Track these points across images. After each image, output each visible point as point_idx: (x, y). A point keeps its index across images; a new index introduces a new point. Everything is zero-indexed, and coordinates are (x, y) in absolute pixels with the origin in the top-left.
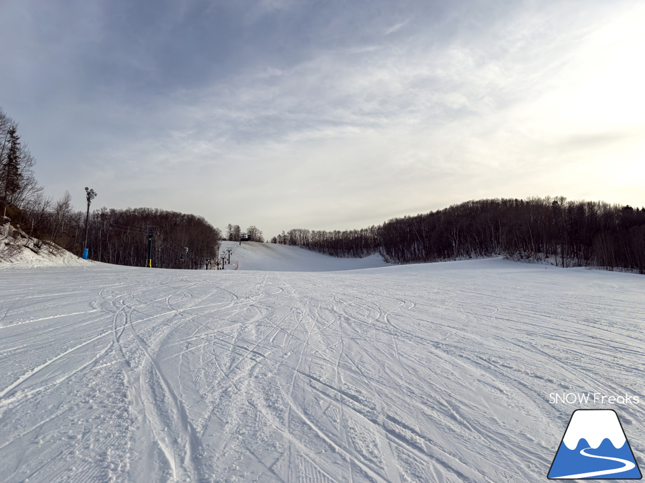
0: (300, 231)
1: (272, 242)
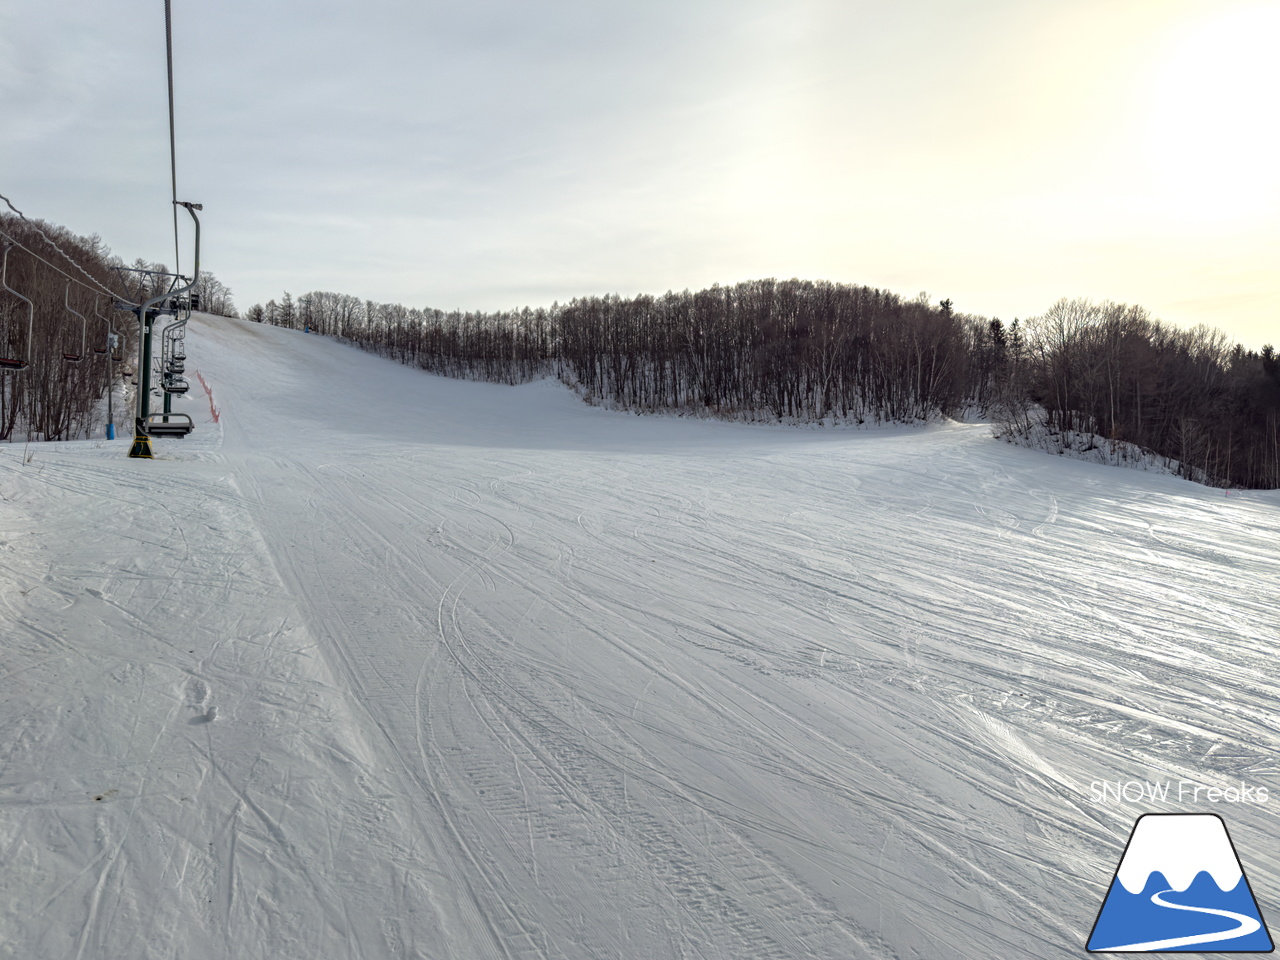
0: (336, 299)
1: (252, 319)
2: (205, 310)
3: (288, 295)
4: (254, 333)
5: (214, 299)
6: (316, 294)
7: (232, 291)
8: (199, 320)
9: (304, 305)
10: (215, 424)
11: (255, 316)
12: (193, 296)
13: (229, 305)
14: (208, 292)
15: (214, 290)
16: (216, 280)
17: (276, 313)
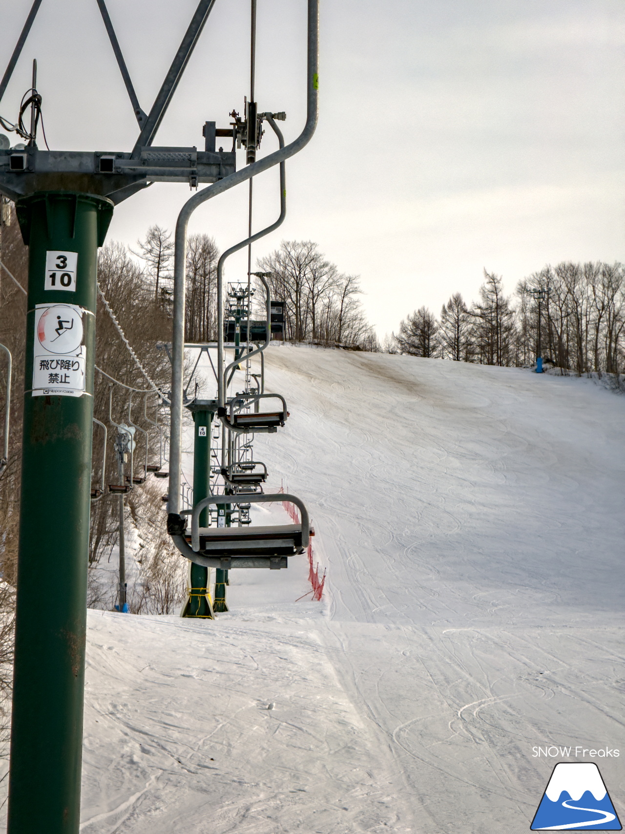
1: (408, 349)
2: (299, 337)
3: (493, 280)
4: (410, 386)
5: (319, 307)
6: (559, 271)
7: (360, 284)
8: (285, 363)
9: (532, 302)
10: (316, 603)
11: (416, 341)
12: (274, 304)
13: (354, 319)
14: (305, 290)
15: (319, 287)
16: (325, 259)
17: (465, 328)
